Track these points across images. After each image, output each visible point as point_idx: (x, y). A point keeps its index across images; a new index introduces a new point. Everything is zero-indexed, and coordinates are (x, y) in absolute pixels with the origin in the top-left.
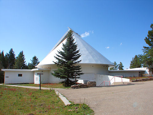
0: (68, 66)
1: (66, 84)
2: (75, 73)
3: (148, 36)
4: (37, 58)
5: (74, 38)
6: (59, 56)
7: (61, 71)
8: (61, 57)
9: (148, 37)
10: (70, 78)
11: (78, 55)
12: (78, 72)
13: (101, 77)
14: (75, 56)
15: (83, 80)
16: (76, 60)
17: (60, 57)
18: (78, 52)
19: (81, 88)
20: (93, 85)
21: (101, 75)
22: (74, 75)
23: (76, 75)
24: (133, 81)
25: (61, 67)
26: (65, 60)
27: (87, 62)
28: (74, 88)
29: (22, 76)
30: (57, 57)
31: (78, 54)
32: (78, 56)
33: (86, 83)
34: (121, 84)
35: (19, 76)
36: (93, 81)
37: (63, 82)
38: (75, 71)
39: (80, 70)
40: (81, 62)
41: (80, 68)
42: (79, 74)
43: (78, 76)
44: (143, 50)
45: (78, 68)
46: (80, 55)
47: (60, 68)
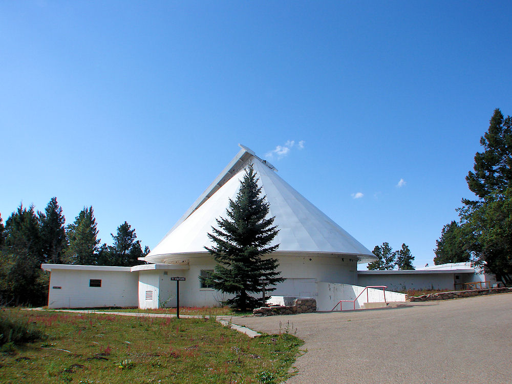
0: (245, 260)
1: (239, 306)
2: (262, 278)
3: (475, 168)
4: (131, 229)
5: (259, 187)
6: (221, 234)
7: (227, 273)
8: (226, 235)
9: (474, 172)
10: (249, 290)
11: (270, 230)
12: (270, 274)
13: (332, 289)
14: (262, 232)
15: (283, 297)
16: (265, 243)
17: (224, 235)
18: (270, 222)
19: (279, 314)
20: (309, 307)
21: (332, 285)
22: (260, 282)
23: (265, 282)
24: (414, 300)
25: (227, 261)
26: (234, 244)
27: (293, 247)
28: (262, 313)
29: (99, 285)
30: (215, 235)
31: (270, 227)
32: (269, 233)
33: (291, 304)
34: (381, 307)
35: (91, 285)
36: (309, 298)
37: (230, 302)
38: (263, 272)
39: (276, 271)
40: (277, 250)
41: (276, 264)
42: (272, 281)
43: (269, 287)
44: (459, 212)
45: (271, 264)
46: (276, 229)
47: (221, 264)
